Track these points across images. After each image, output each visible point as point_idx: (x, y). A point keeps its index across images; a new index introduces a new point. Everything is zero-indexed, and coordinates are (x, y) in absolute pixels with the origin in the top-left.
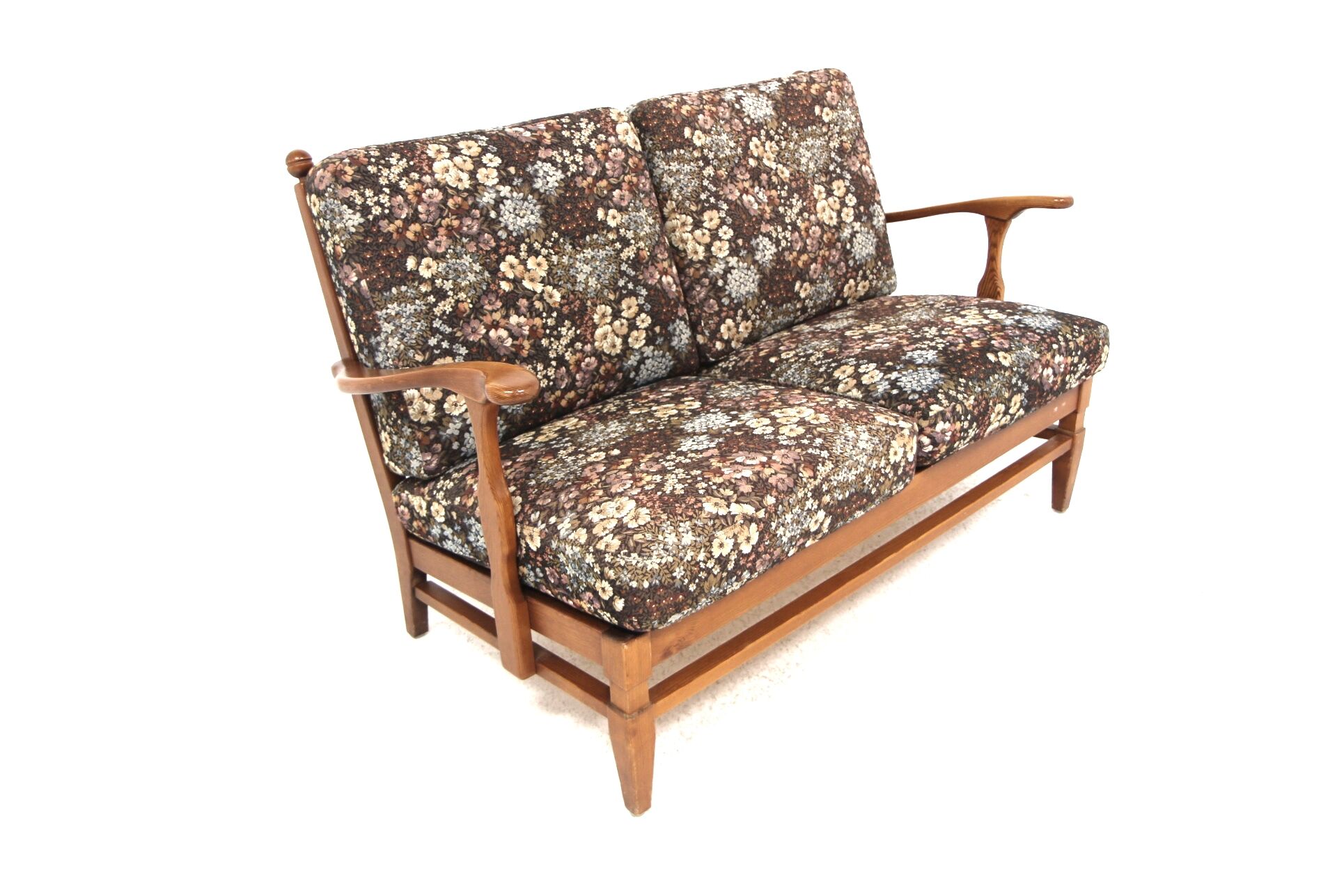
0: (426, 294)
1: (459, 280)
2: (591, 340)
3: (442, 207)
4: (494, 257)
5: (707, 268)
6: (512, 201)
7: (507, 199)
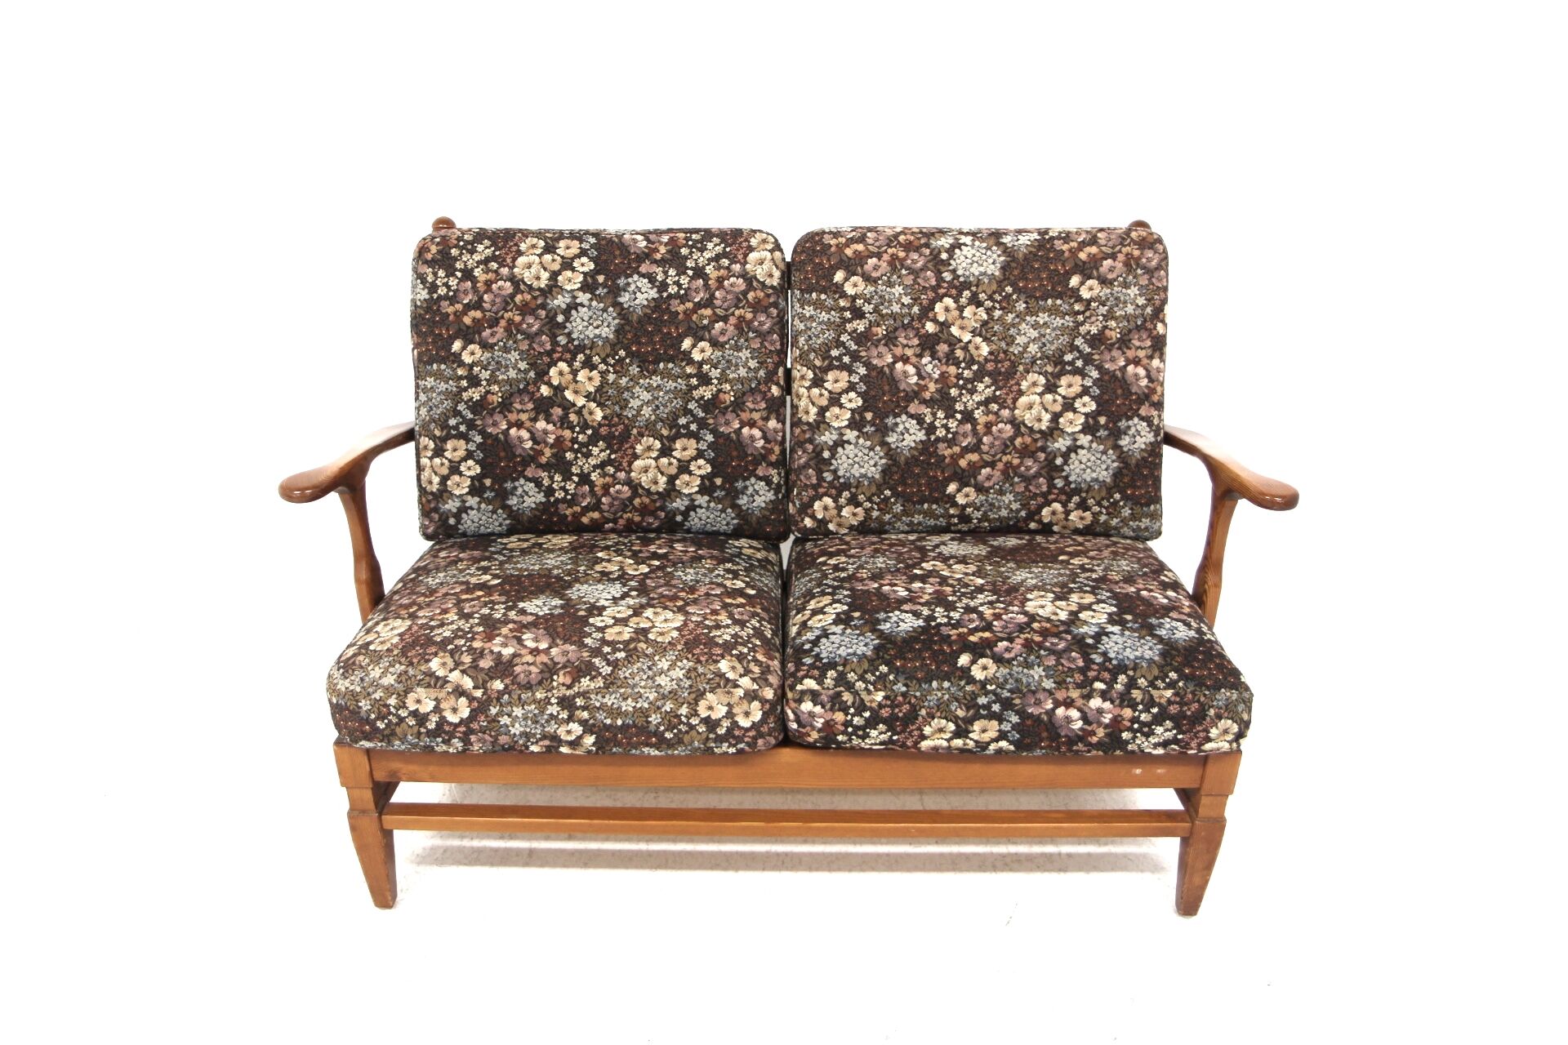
0: (461, 378)
1: (498, 373)
2: (627, 469)
3: (507, 302)
4: (546, 359)
5: (814, 433)
6: (589, 310)
7: (584, 306)
